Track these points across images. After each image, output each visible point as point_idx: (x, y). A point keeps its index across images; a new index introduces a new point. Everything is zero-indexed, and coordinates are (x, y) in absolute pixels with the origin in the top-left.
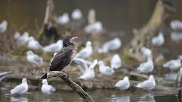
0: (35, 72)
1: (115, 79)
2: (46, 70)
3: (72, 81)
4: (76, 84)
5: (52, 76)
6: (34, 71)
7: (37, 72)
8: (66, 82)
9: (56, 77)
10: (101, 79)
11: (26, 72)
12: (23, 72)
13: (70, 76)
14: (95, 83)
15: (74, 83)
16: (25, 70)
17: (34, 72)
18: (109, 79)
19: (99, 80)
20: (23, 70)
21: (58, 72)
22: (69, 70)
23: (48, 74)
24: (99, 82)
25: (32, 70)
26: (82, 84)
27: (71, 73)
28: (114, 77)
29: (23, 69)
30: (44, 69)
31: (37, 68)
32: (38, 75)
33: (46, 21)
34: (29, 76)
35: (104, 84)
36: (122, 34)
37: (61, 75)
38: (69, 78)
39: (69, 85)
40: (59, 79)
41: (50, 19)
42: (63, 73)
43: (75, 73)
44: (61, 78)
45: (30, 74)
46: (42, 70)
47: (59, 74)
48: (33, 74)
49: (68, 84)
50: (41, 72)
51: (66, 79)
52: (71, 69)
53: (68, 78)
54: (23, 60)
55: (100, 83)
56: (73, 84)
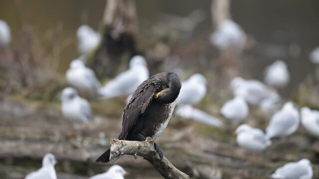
0: (82, 142)
1: (276, 160)
2: (107, 137)
3: (171, 165)
4: (182, 173)
5: (122, 153)
6: (79, 139)
7: (87, 143)
8: (157, 167)
9: (133, 154)
10: (243, 160)
11: (59, 142)
12: (52, 142)
13: (165, 153)
14: (228, 171)
15: (175, 169)
16: (57, 137)
17: (78, 142)
18: (260, 160)
19: (237, 164)
20: (51, 138)
21: (136, 144)
22: (165, 138)
23: (113, 148)
24: (238, 168)
25: (74, 136)
26: (196, 172)
27: (168, 146)
28: (275, 156)
29: (53, 134)
30: (102, 135)
31: (85, 134)
32: (88, 150)
33: (108, 18)
34: (65, 153)
35: (250, 173)
36: (295, 51)
37: (145, 151)
38: (164, 157)
39: (163, 176)
40: (140, 159)
41: (118, 13)
42: (149, 145)
43: (178, 145)
44: (145, 158)
45: (69, 147)
46: (98, 137)
47: (139, 147)
48: (75, 148)
49: (160, 172)
50: (96, 142)
51: (157, 160)
52: (170, 135)
53: (161, 157)
54: (51, 113)
55: (240, 172)
56: (173, 174)
